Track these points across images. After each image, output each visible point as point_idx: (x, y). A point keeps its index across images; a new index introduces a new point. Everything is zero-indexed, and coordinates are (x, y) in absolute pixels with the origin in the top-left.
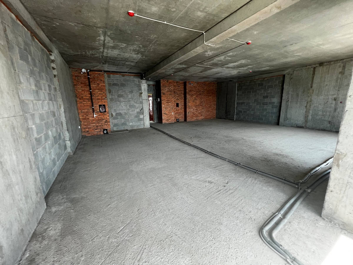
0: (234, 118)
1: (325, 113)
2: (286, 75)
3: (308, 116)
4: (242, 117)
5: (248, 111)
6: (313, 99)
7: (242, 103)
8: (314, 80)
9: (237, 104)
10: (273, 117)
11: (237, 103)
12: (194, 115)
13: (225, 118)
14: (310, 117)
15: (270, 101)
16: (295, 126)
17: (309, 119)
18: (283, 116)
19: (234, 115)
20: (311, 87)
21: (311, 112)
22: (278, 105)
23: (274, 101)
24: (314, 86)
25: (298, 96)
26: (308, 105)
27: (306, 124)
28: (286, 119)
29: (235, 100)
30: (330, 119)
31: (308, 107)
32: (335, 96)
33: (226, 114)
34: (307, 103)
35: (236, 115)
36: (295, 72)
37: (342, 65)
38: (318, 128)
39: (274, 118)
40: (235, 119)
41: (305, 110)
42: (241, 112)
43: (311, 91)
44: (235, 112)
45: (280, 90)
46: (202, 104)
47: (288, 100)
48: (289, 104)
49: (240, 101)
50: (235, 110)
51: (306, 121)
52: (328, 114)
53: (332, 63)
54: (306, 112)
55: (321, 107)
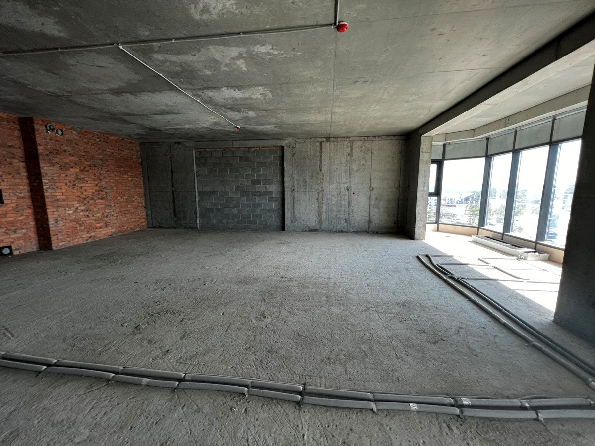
0: (197, 224)
1: (339, 208)
2: (285, 148)
3: (321, 213)
4: (214, 221)
5: (226, 209)
6: (324, 188)
7: (211, 193)
8: (323, 161)
9: (199, 195)
10: (272, 218)
11: (199, 192)
12: (81, 226)
13: (174, 225)
14: (324, 215)
15: (265, 190)
16: (307, 229)
17: (323, 217)
18: (289, 214)
19: (196, 217)
20: (321, 170)
21: (324, 206)
22: (279, 196)
23: (271, 190)
24: (324, 169)
25: (306, 182)
26: (320, 196)
27: (320, 226)
28: (293, 219)
29: (195, 186)
30: (346, 217)
31: (320, 199)
32: (347, 185)
33: (175, 215)
34: (318, 193)
35: (200, 217)
36: (298, 144)
37: (349, 144)
38: (335, 230)
39: (275, 220)
40: (199, 227)
41: (317, 204)
42: (211, 210)
43: (321, 176)
44: (198, 210)
45: (278, 172)
46: (104, 193)
47: (292, 189)
48: (296, 194)
49: (207, 189)
50: (198, 206)
51: (320, 221)
52: (343, 208)
53: (339, 139)
54: (318, 207)
55: (334, 200)
